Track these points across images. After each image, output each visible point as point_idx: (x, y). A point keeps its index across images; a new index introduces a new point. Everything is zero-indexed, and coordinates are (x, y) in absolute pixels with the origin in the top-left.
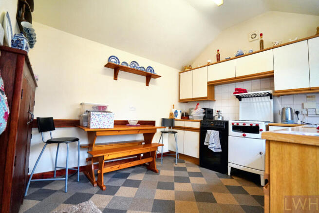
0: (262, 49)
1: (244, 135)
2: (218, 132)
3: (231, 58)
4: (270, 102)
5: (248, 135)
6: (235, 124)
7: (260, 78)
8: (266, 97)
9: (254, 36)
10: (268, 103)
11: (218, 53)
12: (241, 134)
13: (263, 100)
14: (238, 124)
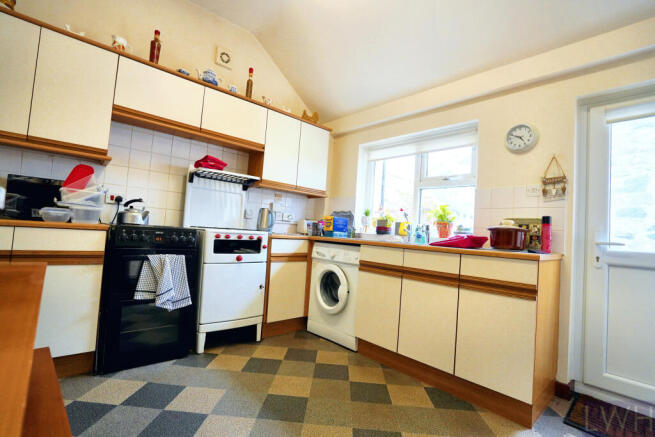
0: (248, 97)
1: (239, 259)
2: (184, 256)
3: (191, 75)
4: (242, 196)
5: (246, 257)
6: (222, 238)
7: (224, 145)
8: (237, 185)
9: (225, 58)
10: (238, 197)
11: (156, 40)
12: (232, 257)
13: (228, 189)
14: (227, 236)
